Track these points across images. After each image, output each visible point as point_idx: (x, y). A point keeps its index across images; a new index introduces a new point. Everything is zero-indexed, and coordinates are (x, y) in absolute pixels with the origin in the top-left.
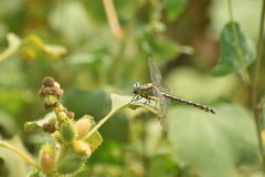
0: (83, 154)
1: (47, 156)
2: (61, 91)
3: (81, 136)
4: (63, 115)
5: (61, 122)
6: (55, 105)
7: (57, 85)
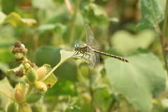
0: (42, 90)
1: (18, 92)
2: (26, 50)
3: (40, 79)
4: (28, 65)
5: (27, 70)
6: (22, 59)
7: (23, 46)
